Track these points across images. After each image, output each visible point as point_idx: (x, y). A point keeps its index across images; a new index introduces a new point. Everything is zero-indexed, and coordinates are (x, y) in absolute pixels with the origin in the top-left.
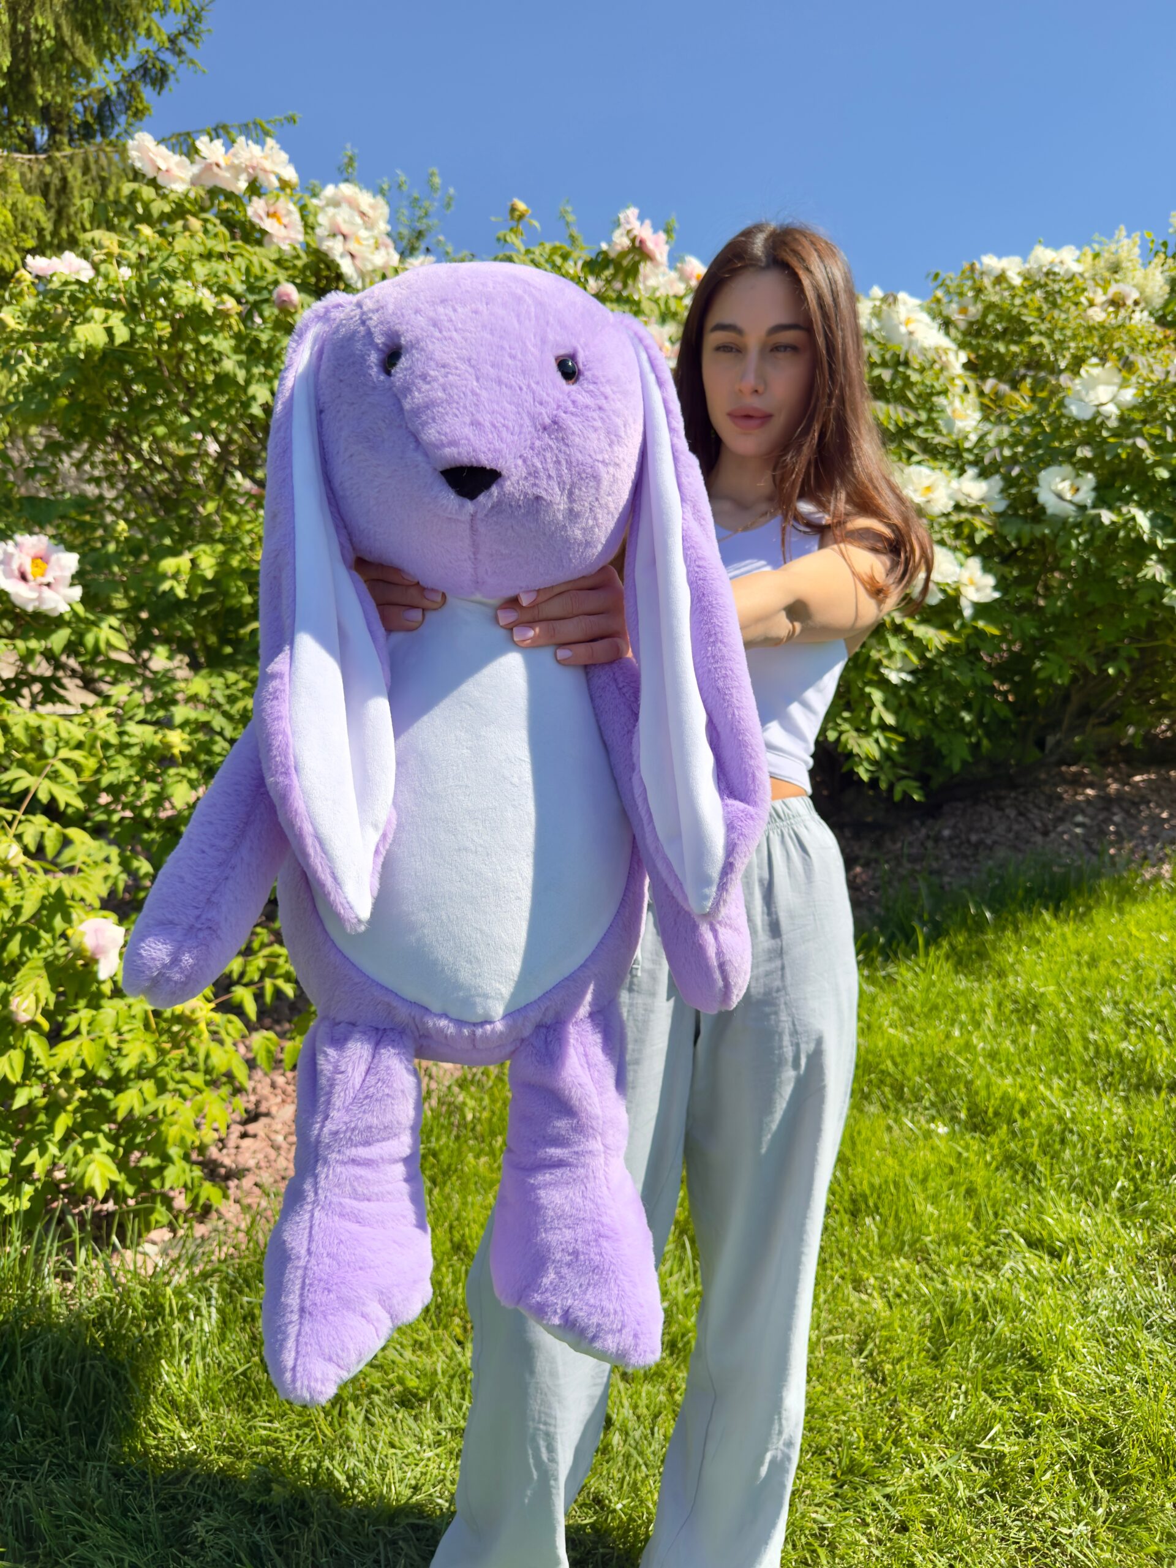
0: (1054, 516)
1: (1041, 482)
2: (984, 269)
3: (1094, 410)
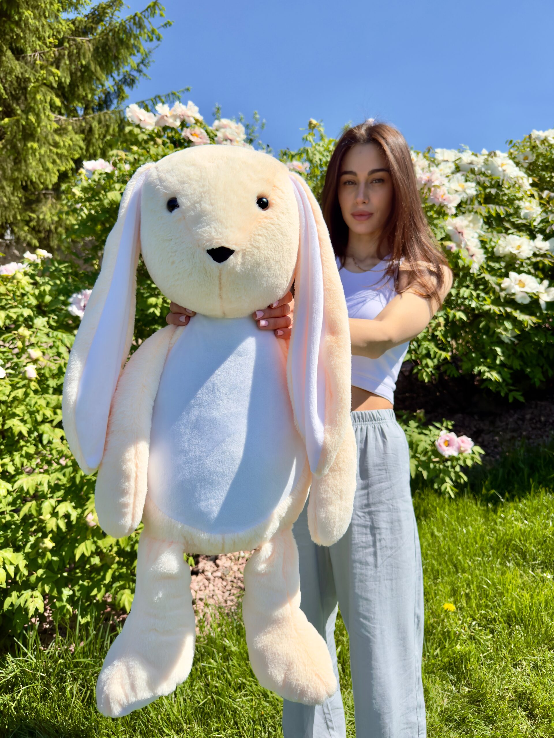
2: (536, 137)
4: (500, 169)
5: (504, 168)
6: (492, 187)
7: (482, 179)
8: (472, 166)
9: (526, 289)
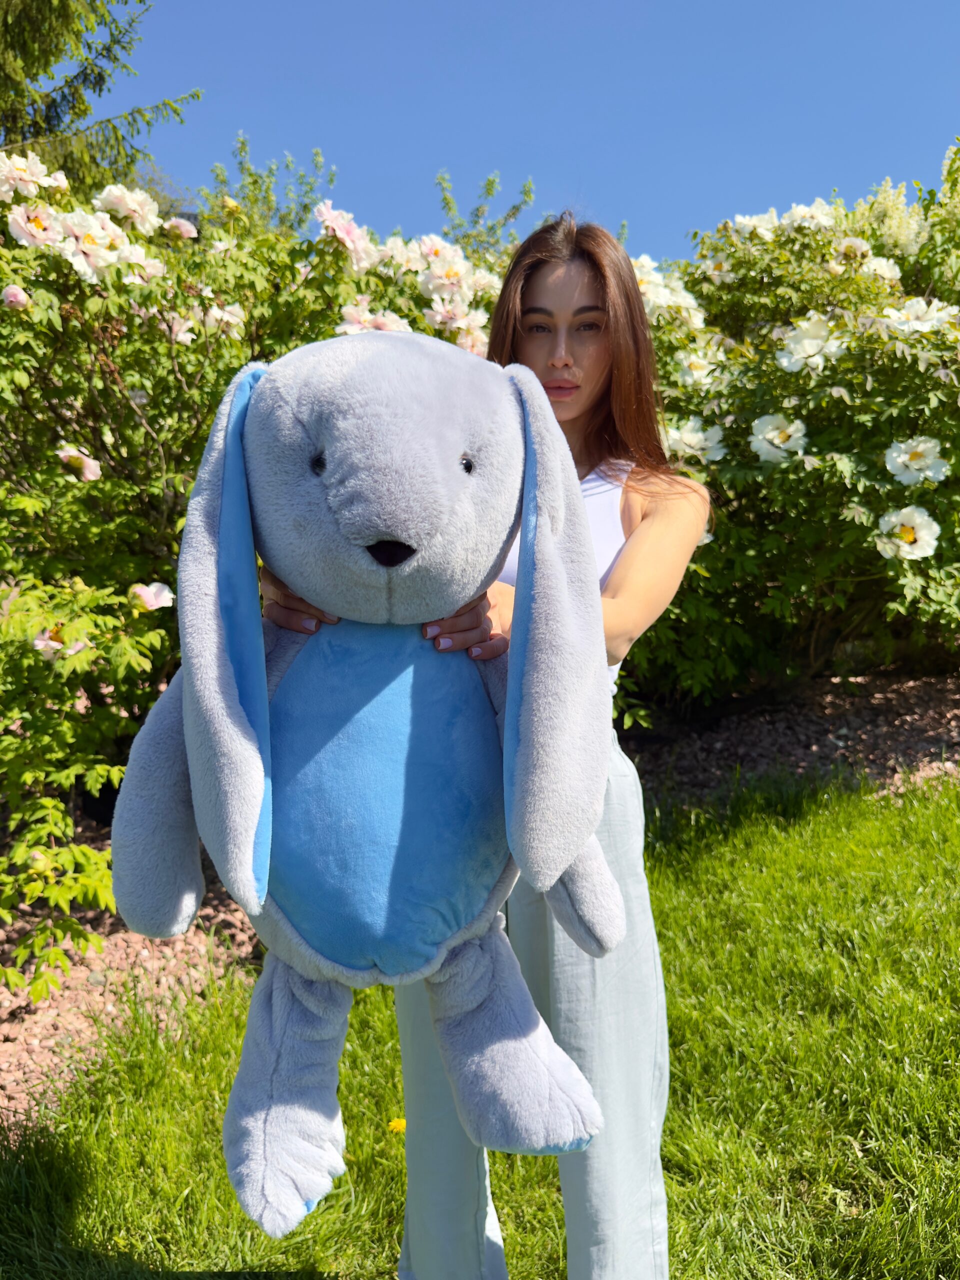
0: (766, 462)
1: (754, 431)
2: (737, 227)
3: (803, 361)
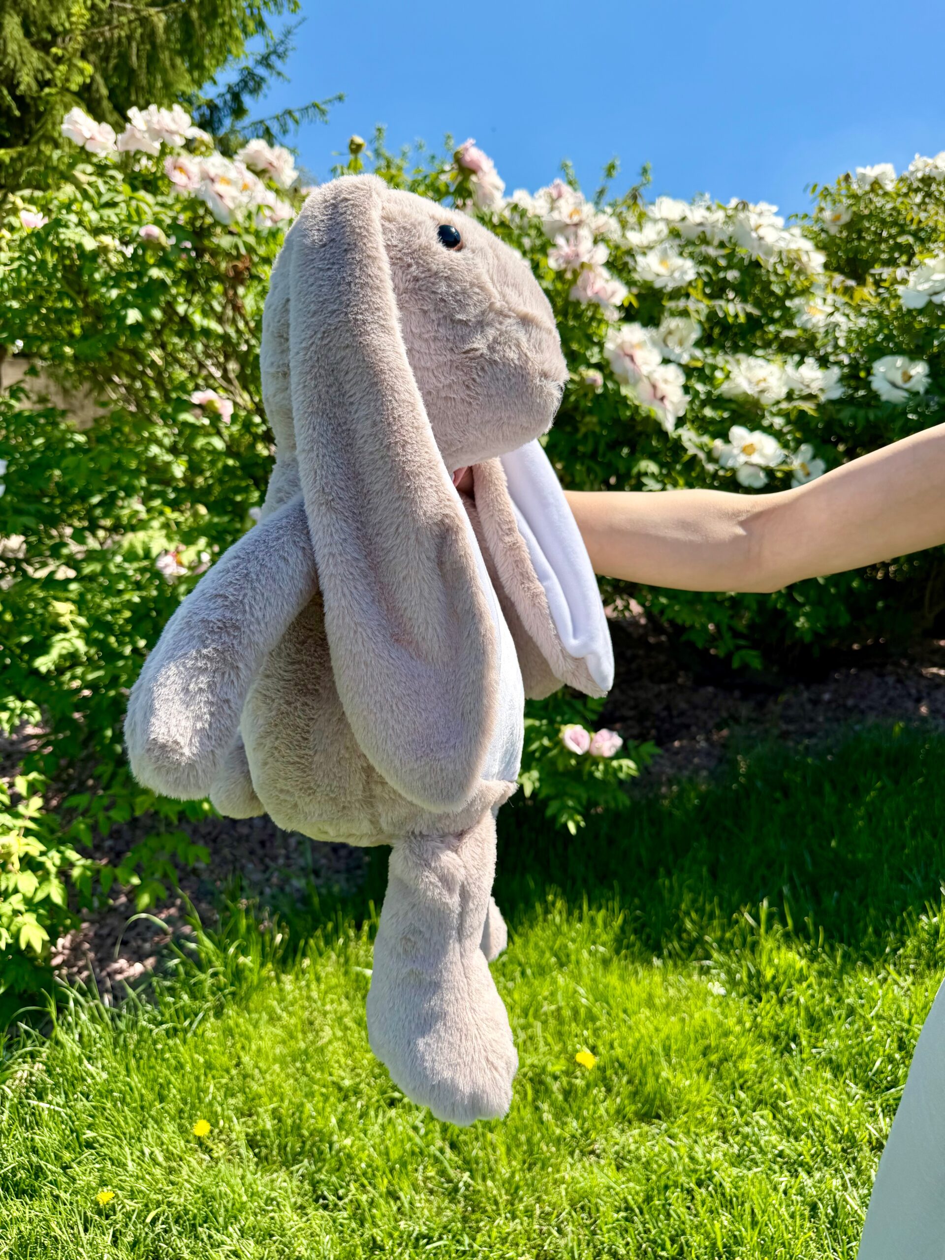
0: (887, 402)
1: (875, 371)
2: (859, 177)
3: (927, 299)
4: (754, 235)
5: (762, 232)
6: (729, 267)
7: (712, 252)
8: (701, 229)
9: (756, 459)
